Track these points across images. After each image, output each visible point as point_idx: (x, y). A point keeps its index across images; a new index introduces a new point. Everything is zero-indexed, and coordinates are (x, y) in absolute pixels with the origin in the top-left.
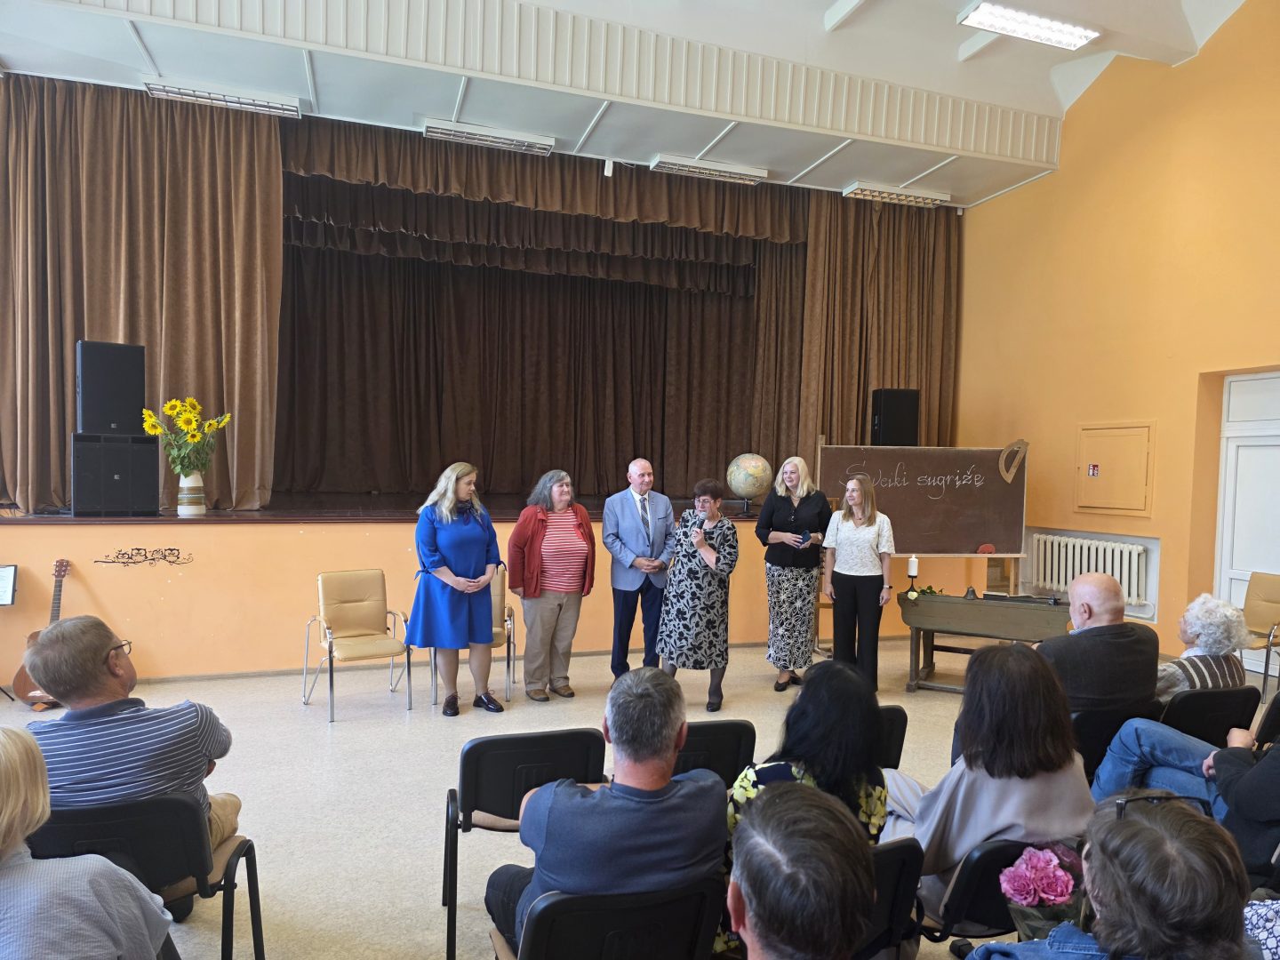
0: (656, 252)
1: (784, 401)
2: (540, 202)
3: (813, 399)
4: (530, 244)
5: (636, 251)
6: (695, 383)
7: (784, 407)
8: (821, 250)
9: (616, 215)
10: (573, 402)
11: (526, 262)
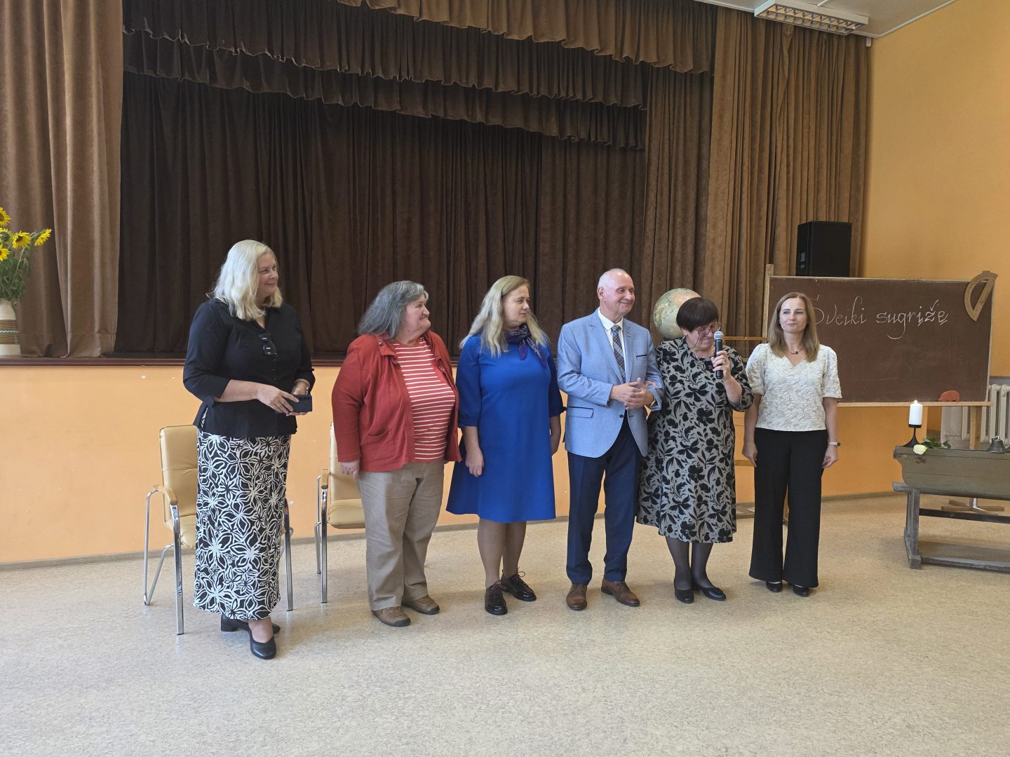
0: (542, 89)
1: (678, 249)
2: (425, 10)
3: (720, 240)
4: (408, 75)
5: (521, 88)
6: (571, 239)
7: (678, 255)
8: (730, 77)
9: (509, 32)
10: (445, 262)
11: (400, 102)
